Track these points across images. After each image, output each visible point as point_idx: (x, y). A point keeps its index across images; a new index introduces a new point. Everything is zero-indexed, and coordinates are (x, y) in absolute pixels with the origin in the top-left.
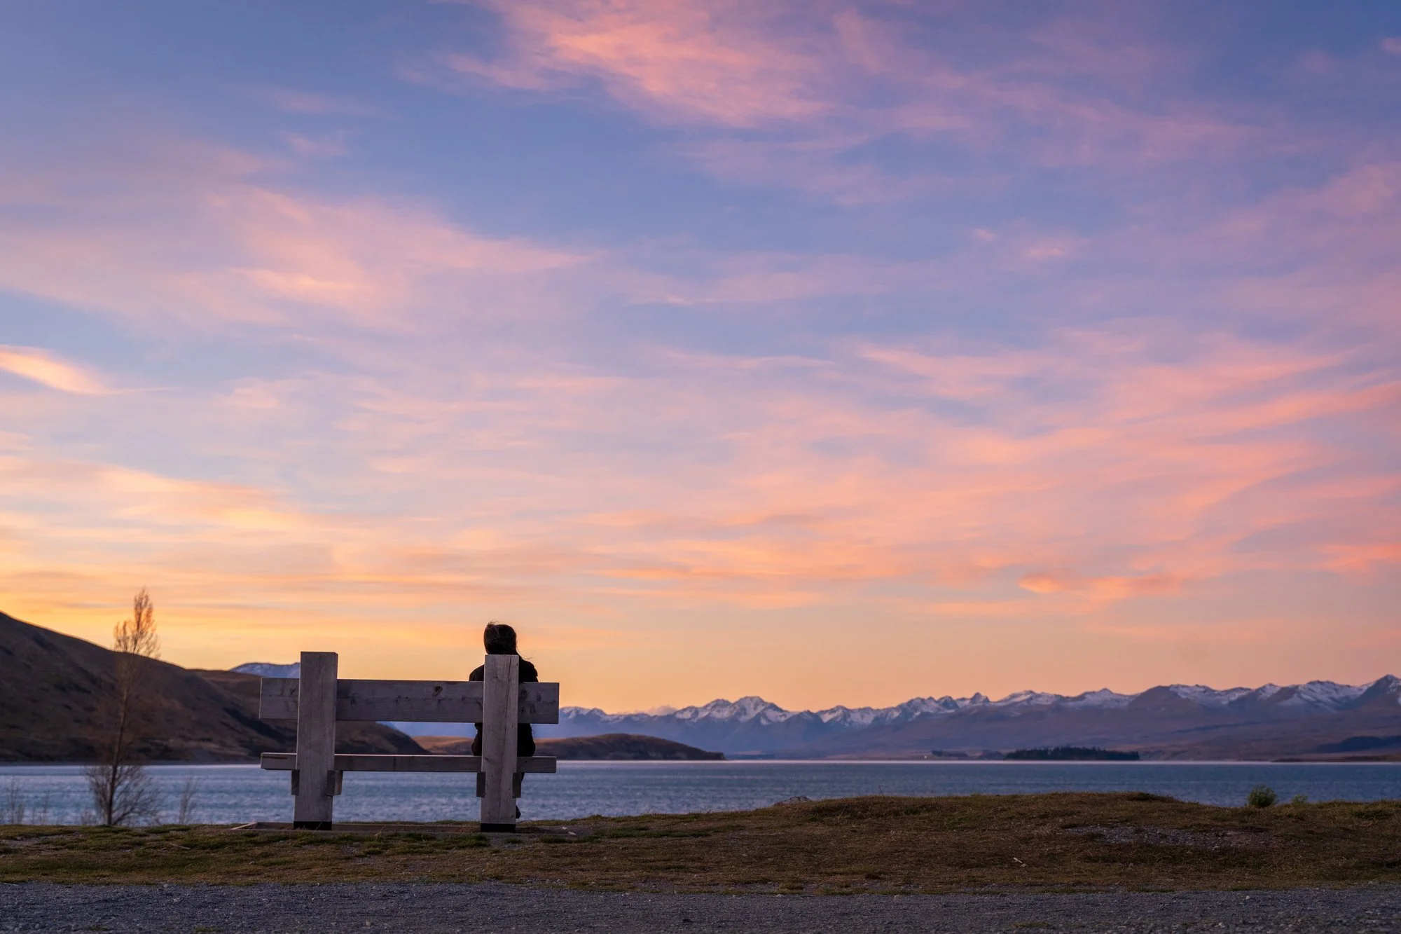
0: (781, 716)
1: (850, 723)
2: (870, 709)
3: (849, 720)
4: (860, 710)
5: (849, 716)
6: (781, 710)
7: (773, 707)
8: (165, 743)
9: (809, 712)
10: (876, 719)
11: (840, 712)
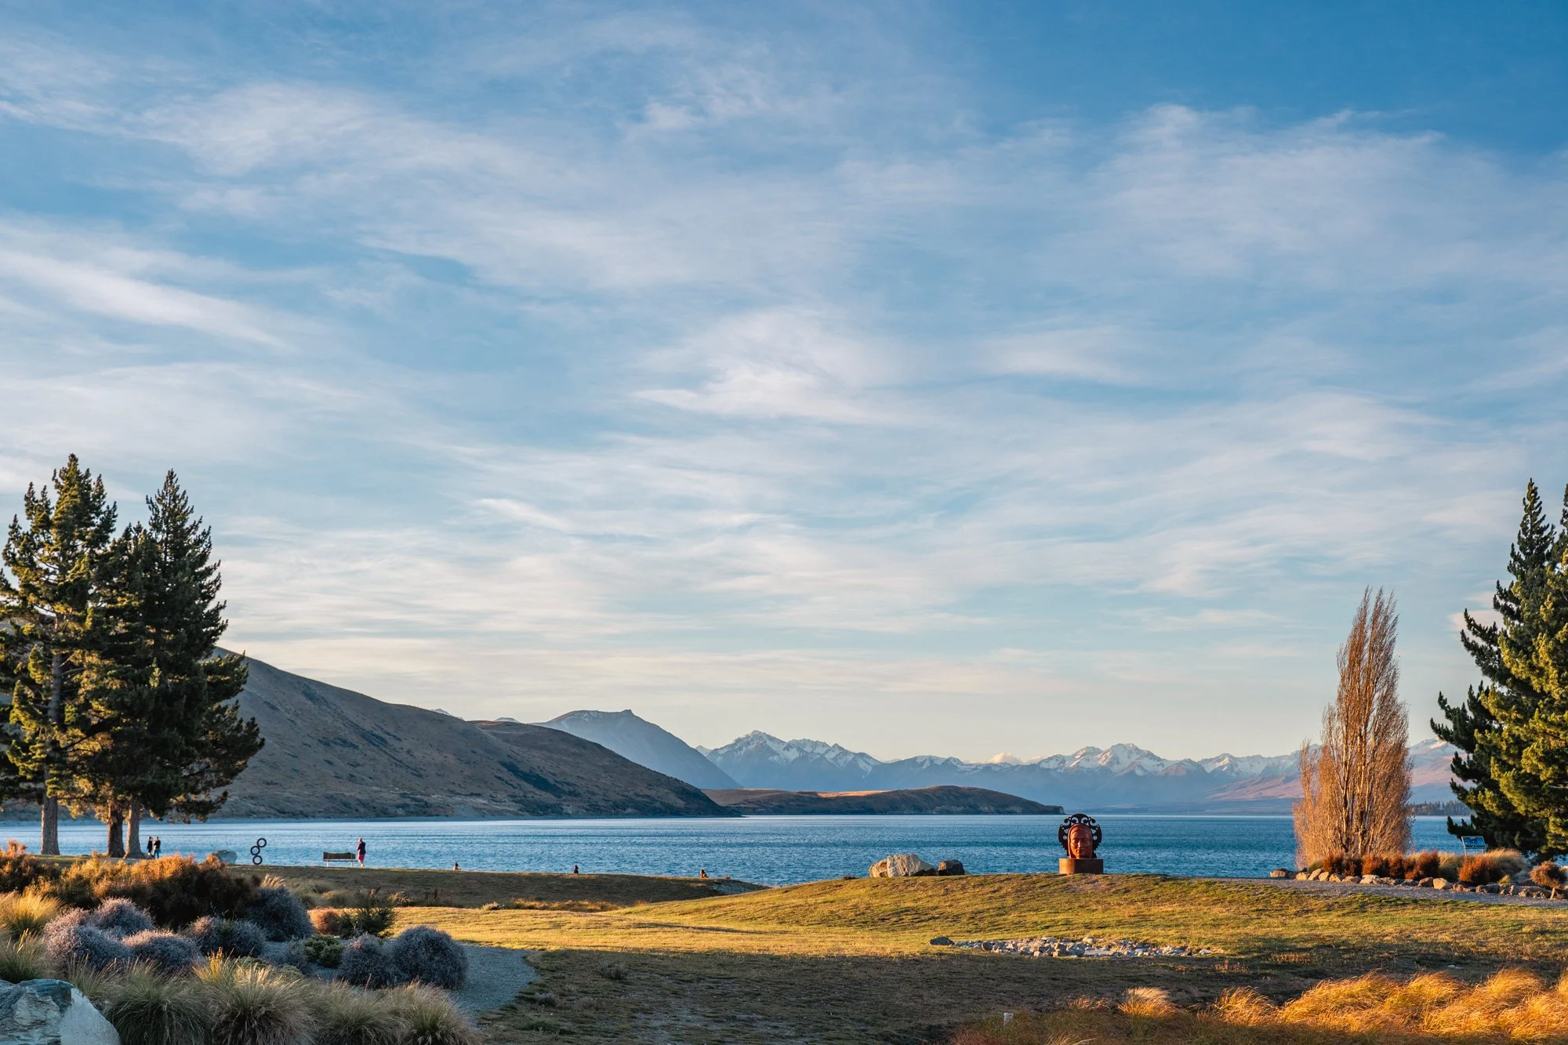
0: (1158, 765)
1: (1237, 773)
2: (1260, 757)
3: (1236, 770)
4: (1248, 758)
5: (1237, 766)
6: (1159, 759)
7: (1150, 755)
8: (426, 799)
9: (1190, 761)
10: (1267, 768)
11: (1226, 760)
